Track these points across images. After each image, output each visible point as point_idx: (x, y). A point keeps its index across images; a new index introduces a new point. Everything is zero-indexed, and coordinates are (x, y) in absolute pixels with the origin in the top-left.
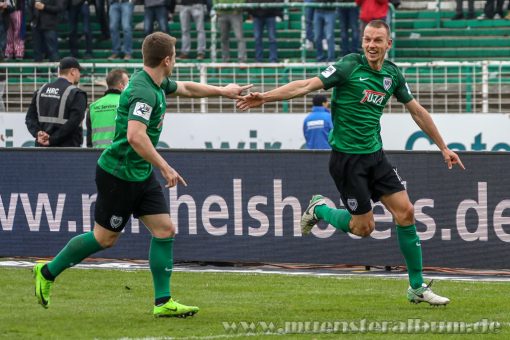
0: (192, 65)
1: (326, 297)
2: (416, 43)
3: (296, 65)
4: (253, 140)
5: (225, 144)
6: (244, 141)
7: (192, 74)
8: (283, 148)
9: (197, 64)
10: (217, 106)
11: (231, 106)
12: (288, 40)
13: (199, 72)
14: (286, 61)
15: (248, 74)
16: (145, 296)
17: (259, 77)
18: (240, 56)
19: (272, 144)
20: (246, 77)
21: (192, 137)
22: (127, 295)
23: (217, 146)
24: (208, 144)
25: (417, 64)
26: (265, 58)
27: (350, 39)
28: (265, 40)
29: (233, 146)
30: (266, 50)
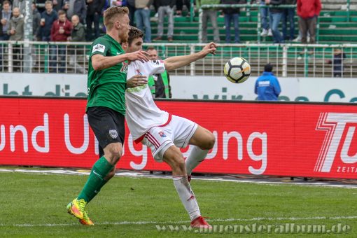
0: (185, 44)
1: (261, 197)
2: (333, 32)
3: (253, 45)
4: (224, 94)
5: (206, 96)
6: (218, 94)
7: (185, 50)
8: (243, 99)
9: (189, 44)
10: (201, 71)
11: (210, 72)
12: (249, 29)
13: (190, 49)
14: (248, 42)
15: (222, 51)
16: (143, 194)
17: (229, 53)
18: (215, 39)
19: (237, 96)
20: (220, 52)
21: (185, 92)
22: (131, 194)
23: (200, 97)
24: (195, 96)
25: (333, 46)
26: (232, 40)
27: (288, 29)
28: (232, 28)
29: (211, 98)
30: (233, 35)
